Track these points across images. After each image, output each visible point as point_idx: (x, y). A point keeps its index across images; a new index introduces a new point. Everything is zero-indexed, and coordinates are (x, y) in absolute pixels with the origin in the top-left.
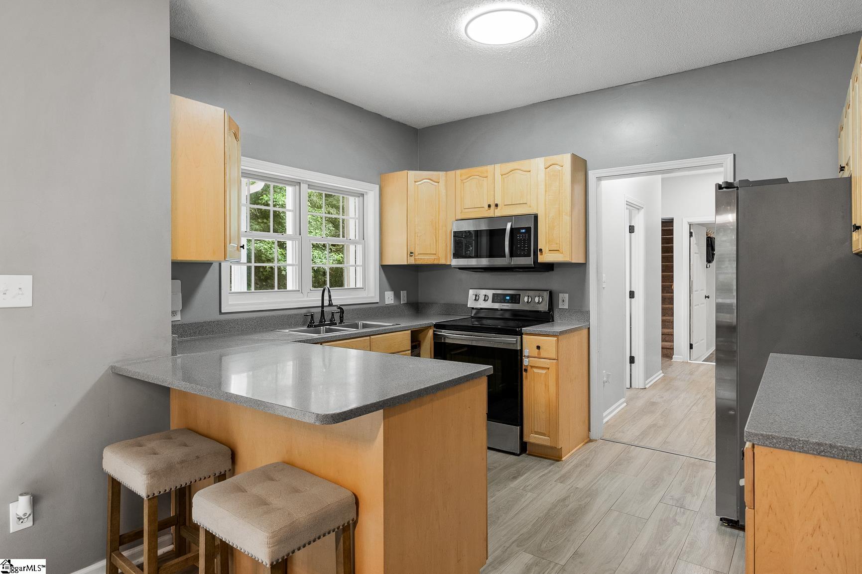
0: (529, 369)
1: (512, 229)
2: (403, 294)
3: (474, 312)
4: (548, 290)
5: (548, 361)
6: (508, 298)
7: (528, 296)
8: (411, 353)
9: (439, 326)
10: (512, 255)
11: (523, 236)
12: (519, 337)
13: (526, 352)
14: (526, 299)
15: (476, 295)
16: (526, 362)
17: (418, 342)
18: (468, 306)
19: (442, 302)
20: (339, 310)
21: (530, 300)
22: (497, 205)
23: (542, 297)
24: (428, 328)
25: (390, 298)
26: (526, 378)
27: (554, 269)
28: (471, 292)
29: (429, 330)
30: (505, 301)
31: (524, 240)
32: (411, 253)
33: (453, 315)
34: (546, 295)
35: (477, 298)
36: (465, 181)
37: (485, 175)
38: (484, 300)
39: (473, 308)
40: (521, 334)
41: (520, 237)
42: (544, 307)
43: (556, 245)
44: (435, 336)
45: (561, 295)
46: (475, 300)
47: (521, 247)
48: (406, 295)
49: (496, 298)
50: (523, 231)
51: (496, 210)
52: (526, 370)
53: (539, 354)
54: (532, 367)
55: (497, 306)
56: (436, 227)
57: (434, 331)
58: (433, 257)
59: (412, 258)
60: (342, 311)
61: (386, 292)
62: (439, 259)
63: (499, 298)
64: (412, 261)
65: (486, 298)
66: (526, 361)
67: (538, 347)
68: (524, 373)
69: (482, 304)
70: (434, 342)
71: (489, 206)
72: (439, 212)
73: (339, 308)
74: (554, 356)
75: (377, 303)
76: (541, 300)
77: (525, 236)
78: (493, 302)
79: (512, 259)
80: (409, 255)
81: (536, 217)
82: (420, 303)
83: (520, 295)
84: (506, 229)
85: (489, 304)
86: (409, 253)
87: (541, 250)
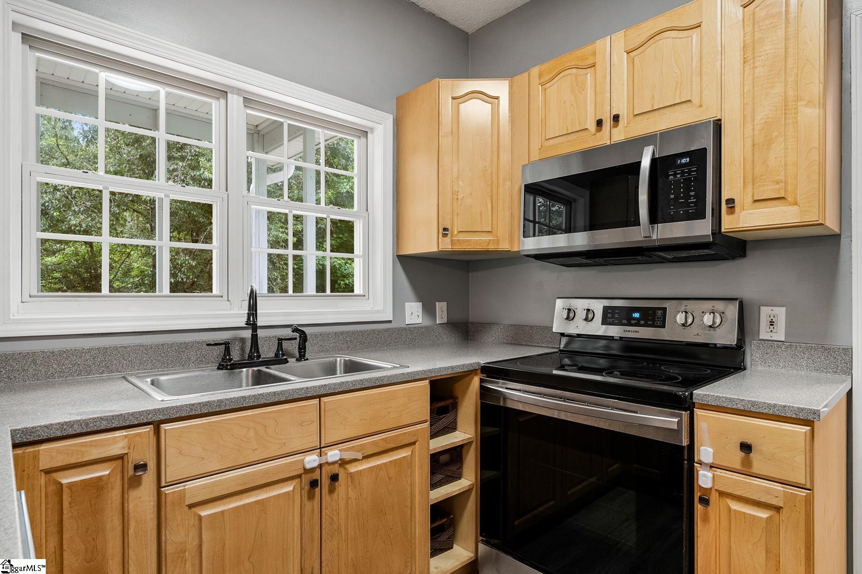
0: (714, 497)
1: (654, 161)
2: (441, 307)
3: (564, 340)
4: (736, 299)
5: (778, 487)
6: (637, 315)
7: (686, 312)
8: (431, 425)
9: (491, 372)
10: (654, 219)
11: (683, 173)
12: (685, 414)
13: (705, 453)
14: (680, 318)
15: (569, 310)
16: (704, 478)
17: (451, 401)
18: (554, 330)
19: (508, 322)
20: (297, 335)
21: (690, 321)
22: (616, 118)
23: (722, 314)
24: (469, 373)
25: (414, 313)
26: (706, 519)
27: (748, 252)
28: (559, 303)
29: (473, 378)
30: (630, 322)
31: (688, 181)
32: (445, 229)
33: (525, 345)
34: (732, 311)
35: (572, 315)
36: (547, 85)
37: (590, 62)
38: (586, 319)
39: (562, 335)
40: (687, 405)
41: (675, 175)
42: (726, 337)
43: (777, 186)
44: (484, 392)
45: (765, 311)
46: (568, 318)
47: (677, 198)
48: (445, 309)
49: (610, 316)
50: (684, 161)
51: (614, 131)
52: (705, 502)
53: (747, 463)
54: (722, 494)
55: (614, 331)
56: (492, 181)
57: (482, 381)
58: (486, 238)
59: (448, 240)
60: (304, 337)
61: (406, 303)
62: (497, 242)
63: (616, 316)
64: (446, 245)
65: (590, 316)
66: (705, 476)
67: (746, 448)
68: (699, 508)
69: (578, 327)
70: (481, 403)
71: (599, 123)
72: (498, 152)
73: (295, 330)
74: (801, 479)
75: (390, 322)
76: (718, 321)
77: (690, 172)
78: (604, 322)
79: (653, 227)
80: (440, 235)
81: (718, 126)
82: (471, 323)
83: (664, 309)
84: (640, 162)
85: (597, 328)
86: (441, 230)
87: (730, 201)
